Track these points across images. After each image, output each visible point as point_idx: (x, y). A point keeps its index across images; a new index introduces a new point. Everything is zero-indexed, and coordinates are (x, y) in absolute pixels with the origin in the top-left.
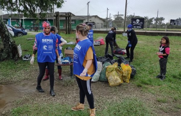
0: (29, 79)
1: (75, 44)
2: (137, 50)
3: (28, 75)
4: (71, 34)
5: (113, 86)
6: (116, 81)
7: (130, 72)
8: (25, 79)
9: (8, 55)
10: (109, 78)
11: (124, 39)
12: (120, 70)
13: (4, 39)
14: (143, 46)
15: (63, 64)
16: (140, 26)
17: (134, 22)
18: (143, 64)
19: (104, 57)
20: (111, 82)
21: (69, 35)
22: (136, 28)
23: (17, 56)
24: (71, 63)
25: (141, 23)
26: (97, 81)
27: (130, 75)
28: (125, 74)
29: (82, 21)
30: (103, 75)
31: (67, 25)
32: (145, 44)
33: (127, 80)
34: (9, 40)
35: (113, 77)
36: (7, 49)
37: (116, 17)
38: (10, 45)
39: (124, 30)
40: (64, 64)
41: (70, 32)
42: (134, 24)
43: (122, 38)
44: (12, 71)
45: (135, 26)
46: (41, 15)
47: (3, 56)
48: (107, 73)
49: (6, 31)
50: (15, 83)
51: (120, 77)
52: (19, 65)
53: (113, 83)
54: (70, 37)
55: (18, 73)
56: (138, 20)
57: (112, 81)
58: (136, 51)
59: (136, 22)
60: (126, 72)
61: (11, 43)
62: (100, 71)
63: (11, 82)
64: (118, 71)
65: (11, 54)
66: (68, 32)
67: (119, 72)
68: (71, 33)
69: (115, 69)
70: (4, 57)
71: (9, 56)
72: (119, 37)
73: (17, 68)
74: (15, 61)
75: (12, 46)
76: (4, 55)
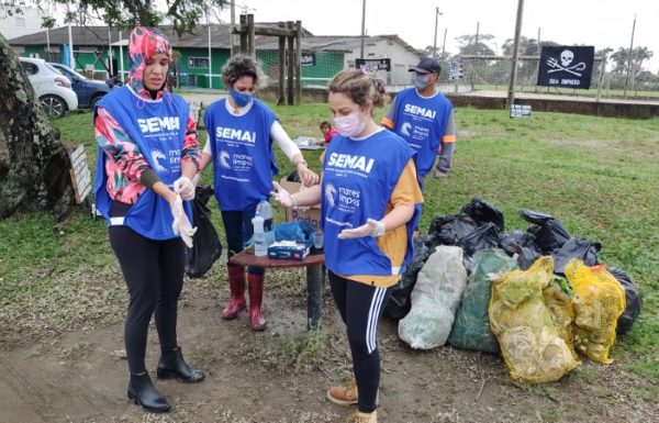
0: (107, 319)
1: (318, 147)
2: (604, 182)
3: (106, 293)
4: (298, 104)
5: (534, 385)
6: (546, 356)
7: (619, 310)
8: (86, 319)
9: (28, 193)
10: (506, 340)
11: (518, 128)
12: (563, 295)
13: (12, 122)
14: (616, 162)
15: (270, 257)
16: (576, 78)
17: (552, 62)
18: (648, 253)
19: (460, 218)
20: (517, 361)
21: (292, 107)
22: (560, 85)
23: (66, 198)
24: (314, 251)
25: (581, 66)
26: (440, 347)
27: (615, 324)
28: (593, 316)
29: (338, 56)
30: (472, 317)
31: (286, 68)
32: (619, 152)
33: (601, 348)
34: (31, 125)
35: (531, 337)
36: (23, 166)
37: (466, 43)
38: (35, 148)
39: (510, 94)
40: (277, 258)
41: (295, 98)
42: (551, 68)
43: (510, 127)
44: (36, 272)
45: (554, 75)
46: (178, 17)
47: (8, 196)
48: (493, 308)
49: (20, 86)
50: (36, 339)
51: (564, 332)
52: (75, 238)
53: (531, 369)
54: (295, 118)
55: (61, 280)
56: (568, 54)
57: (525, 355)
58: (602, 190)
59: (560, 63)
60: (598, 306)
61: (41, 138)
62: (456, 296)
63: (16, 337)
64: (553, 303)
65: (42, 188)
66: (286, 97)
67: (557, 308)
68: (298, 100)
69: (540, 293)
70: (11, 199)
71: (32, 195)
72: (494, 120)
73: (60, 256)
74: (60, 220)
75: (46, 152)
76: (11, 192)
